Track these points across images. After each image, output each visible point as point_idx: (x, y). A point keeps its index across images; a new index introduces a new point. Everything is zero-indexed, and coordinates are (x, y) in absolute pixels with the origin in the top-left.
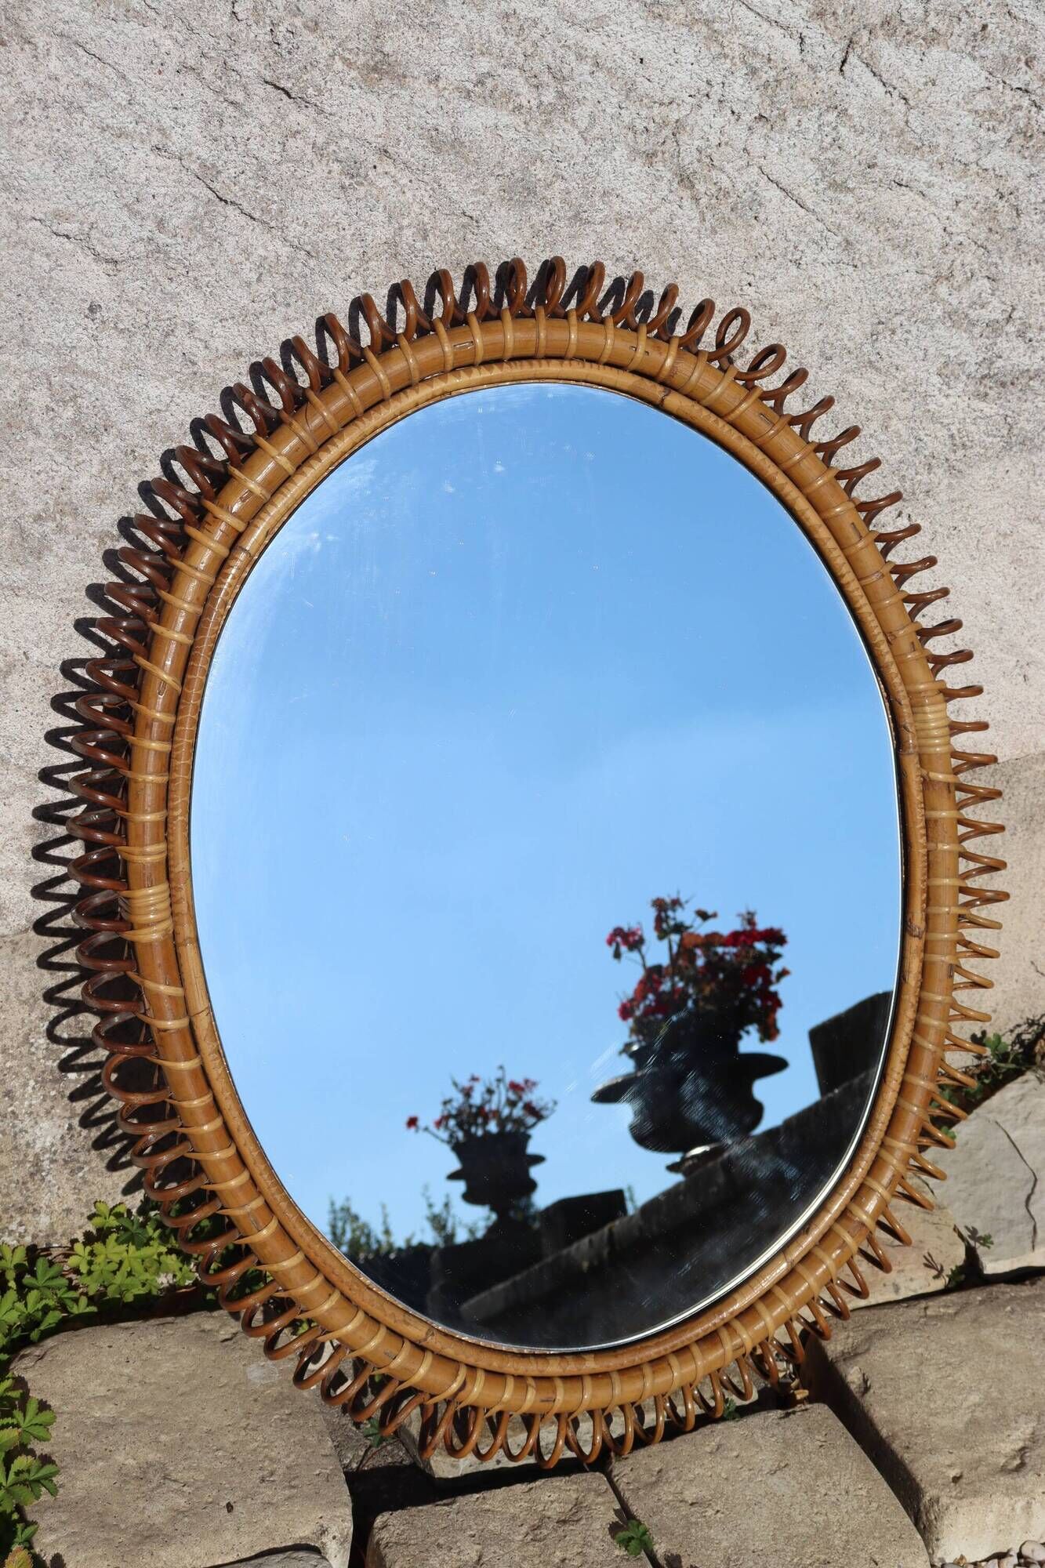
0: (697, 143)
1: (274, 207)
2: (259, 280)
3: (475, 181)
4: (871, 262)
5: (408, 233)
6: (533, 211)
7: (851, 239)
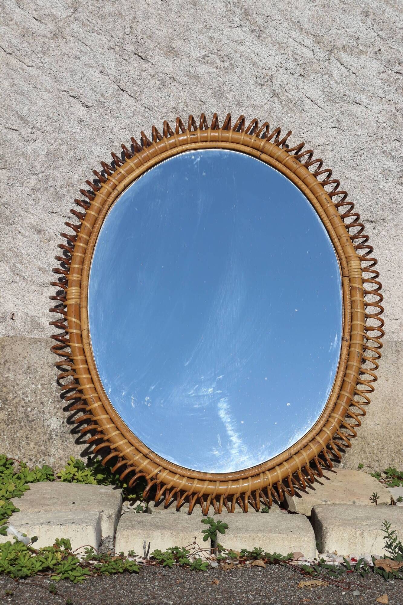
0: (279, 83)
1: (138, 93)
2: (133, 116)
3: (203, 89)
4: (348, 129)
5: (181, 104)
6: (223, 101)
7: (339, 120)
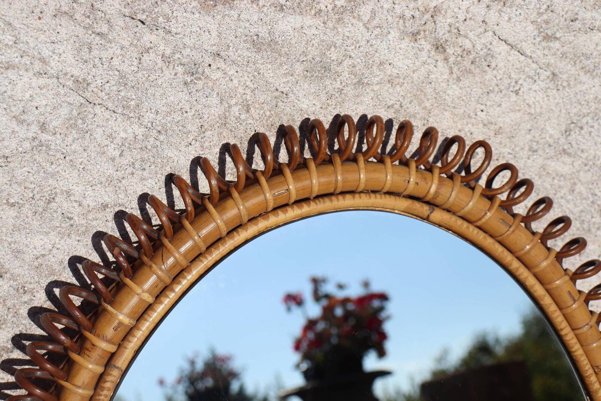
0: (449, 20)
1: (133, 103)
2: (121, 155)
3: (286, 67)
4: (569, 85)
5: (235, 110)
6: (328, 82)
7: (556, 72)
